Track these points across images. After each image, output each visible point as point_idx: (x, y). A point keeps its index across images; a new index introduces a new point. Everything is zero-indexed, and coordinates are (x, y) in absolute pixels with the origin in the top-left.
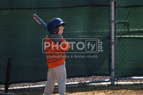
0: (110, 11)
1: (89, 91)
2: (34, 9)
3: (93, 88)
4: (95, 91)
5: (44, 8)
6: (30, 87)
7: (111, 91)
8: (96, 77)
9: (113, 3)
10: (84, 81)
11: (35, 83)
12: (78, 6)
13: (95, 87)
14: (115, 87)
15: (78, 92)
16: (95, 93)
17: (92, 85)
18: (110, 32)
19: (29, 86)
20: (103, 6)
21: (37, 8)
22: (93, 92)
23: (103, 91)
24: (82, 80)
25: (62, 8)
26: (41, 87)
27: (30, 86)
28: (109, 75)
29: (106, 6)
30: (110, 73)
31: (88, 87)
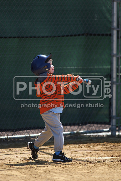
0: (111, 42)
1: (83, 143)
2: (15, 37)
3: (89, 139)
4: (91, 144)
5: (27, 37)
6: (8, 137)
7: (110, 143)
8: (92, 125)
9: (115, 32)
10: (77, 130)
11: (14, 132)
12: (71, 36)
13: (91, 139)
14: (117, 139)
15: (69, 145)
16: (91, 146)
17: (87, 136)
18: (111, 68)
20: (103, 35)
21: (18, 37)
22: (88, 145)
23: (101, 143)
24: (74, 129)
25: (50, 37)
26: (22, 138)
27: (8, 135)
28: (109, 123)
29: (107, 35)
30: (110, 121)
31: (82, 139)
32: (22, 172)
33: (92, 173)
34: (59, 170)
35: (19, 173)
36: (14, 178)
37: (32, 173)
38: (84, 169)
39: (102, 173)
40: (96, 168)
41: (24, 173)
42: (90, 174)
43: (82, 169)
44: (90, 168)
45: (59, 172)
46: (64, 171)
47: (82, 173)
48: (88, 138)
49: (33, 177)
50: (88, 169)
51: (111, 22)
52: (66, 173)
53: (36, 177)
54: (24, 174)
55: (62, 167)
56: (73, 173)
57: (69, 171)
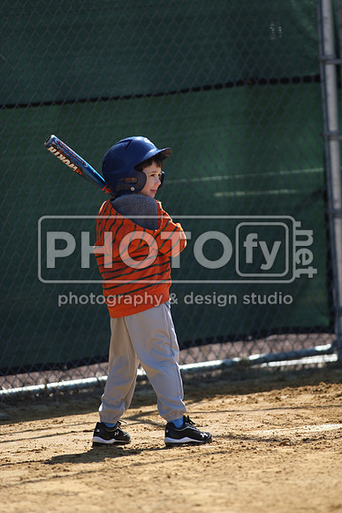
0: (321, 99)
1: (261, 390)
2: (48, 104)
3: (276, 378)
4: (283, 391)
5: (83, 101)
6: (49, 386)
7: (337, 386)
8: (283, 337)
9: (330, 70)
10: (241, 355)
11: (64, 371)
12: (207, 88)
13: (280, 376)
15: (221, 398)
16: (283, 397)
17: (270, 369)
18: (325, 172)
19: (46, 384)
20: (296, 80)
21: (59, 103)
22: (273, 394)
23: (309, 387)
24: (233, 351)
25: (149, 95)
26: (87, 386)
27: (47, 382)
28: (330, 329)
29: (307, 79)
30: (332, 323)
31: (255, 378)
32: (91, 482)
33: (288, 473)
34: (196, 471)
35: (83, 485)
36: (71, 500)
37: (119, 484)
38: (265, 464)
39: (317, 471)
40: (299, 459)
41: (96, 484)
42: (283, 476)
43: (261, 462)
44: (283, 458)
45: (196, 475)
46: (211, 472)
47: (261, 475)
48: (274, 373)
49: (124, 496)
50: (277, 463)
51: (318, 43)
52: (216, 479)
53: (132, 493)
54: (97, 487)
55: (202, 461)
56: (236, 477)
57: (223, 472)
